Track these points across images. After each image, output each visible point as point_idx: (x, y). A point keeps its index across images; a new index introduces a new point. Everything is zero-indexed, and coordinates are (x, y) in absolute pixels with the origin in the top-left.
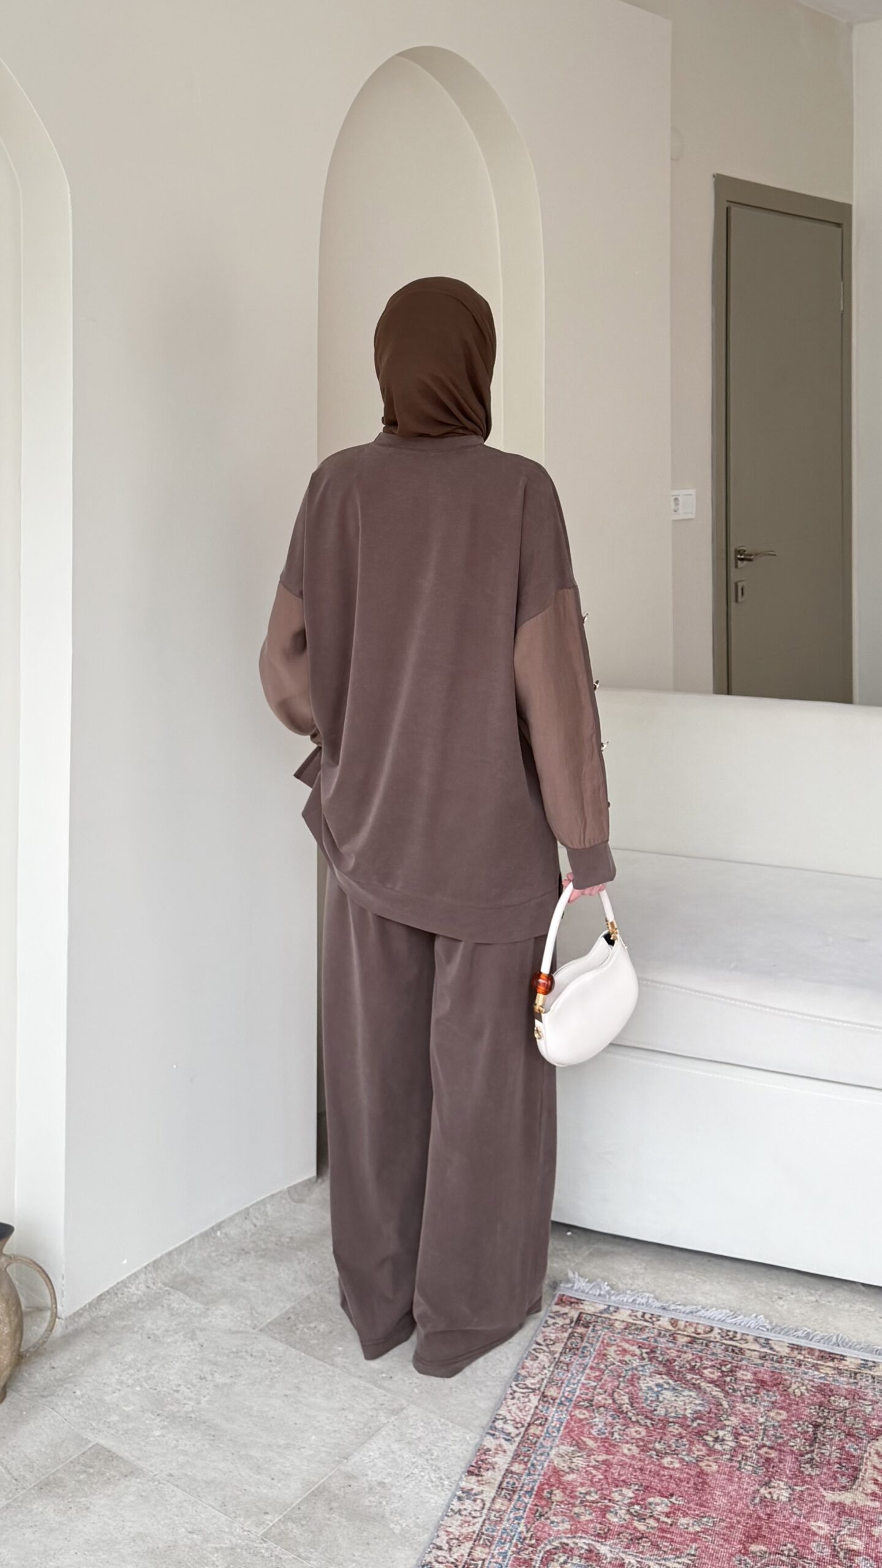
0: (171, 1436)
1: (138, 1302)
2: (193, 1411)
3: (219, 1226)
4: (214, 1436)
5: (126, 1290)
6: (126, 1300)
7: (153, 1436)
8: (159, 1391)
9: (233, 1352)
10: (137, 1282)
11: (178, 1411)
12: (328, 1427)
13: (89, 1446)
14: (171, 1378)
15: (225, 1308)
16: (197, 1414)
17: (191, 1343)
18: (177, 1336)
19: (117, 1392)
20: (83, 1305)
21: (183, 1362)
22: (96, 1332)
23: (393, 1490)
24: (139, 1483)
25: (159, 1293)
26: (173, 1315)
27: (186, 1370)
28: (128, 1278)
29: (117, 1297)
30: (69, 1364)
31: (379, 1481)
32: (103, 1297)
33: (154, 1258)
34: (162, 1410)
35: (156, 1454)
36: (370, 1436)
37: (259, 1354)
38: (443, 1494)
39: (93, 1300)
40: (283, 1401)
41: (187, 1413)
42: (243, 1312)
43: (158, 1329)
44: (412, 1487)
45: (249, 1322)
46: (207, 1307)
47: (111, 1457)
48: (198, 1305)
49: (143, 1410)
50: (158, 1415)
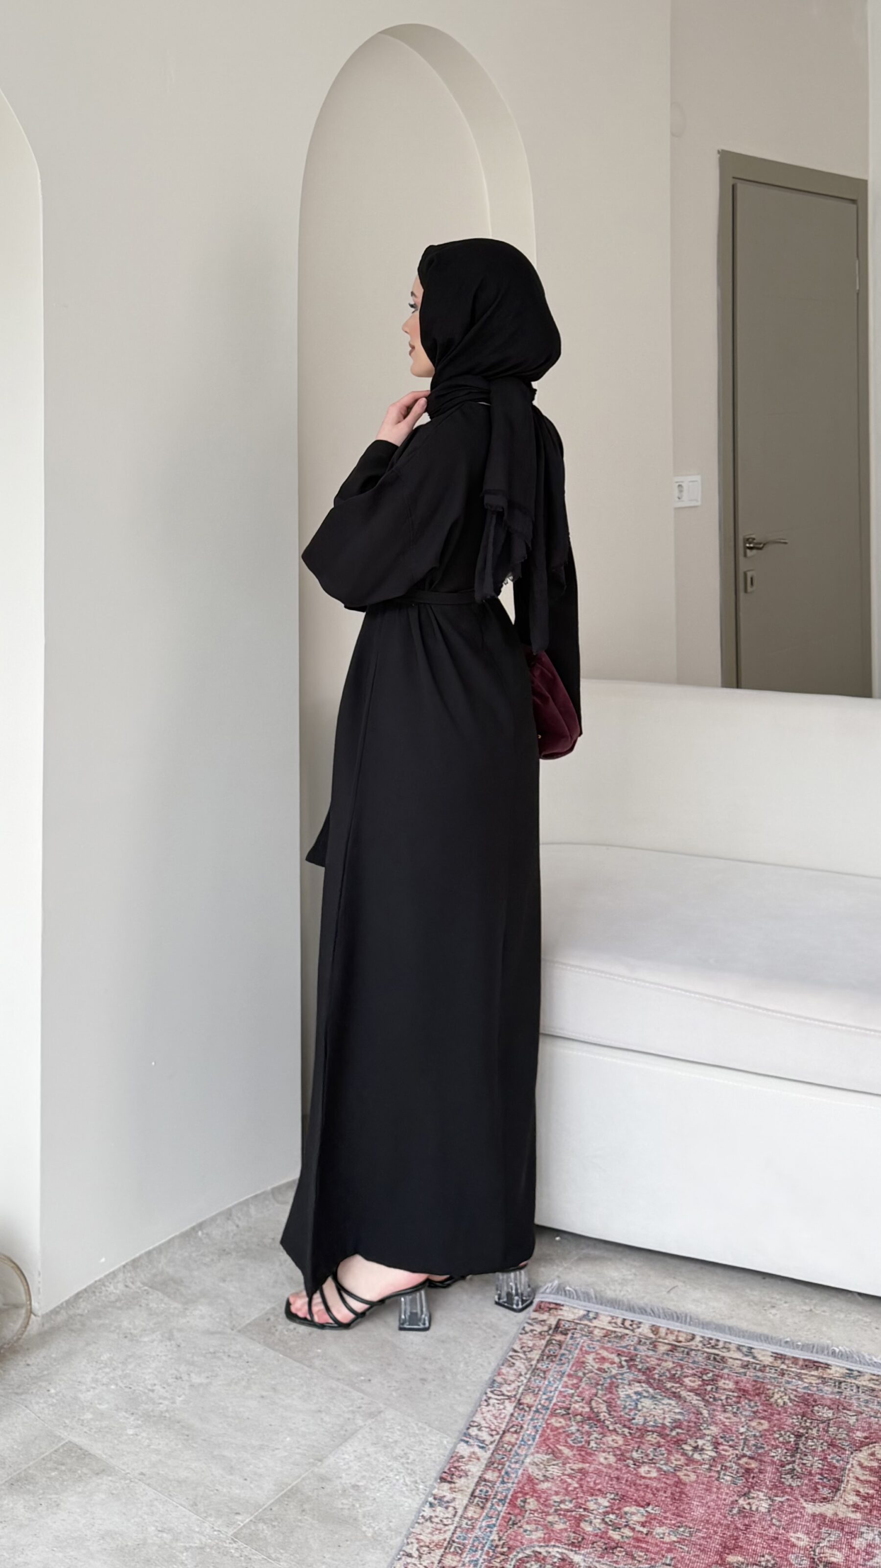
0: (144, 1434)
1: (117, 1301)
2: (167, 1411)
3: (200, 1226)
4: (188, 1436)
5: (103, 1288)
6: (104, 1298)
7: (127, 1435)
8: (135, 1390)
9: (210, 1353)
10: (116, 1281)
11: (153, 1411)
12: (303, 1429)
13: (60, 1445)
14: (147, 1377)
15: (203, 1309)
16: (172, 1414)
17: (168, 1343)
18: (154, 1336)
19: (92, 1390)
20: (60, 1303)
21: (160, 1362)
22: (72, 1330)
23: (367, 1493)
24: (111, 1481)
25: (138, 1292)
26: (151, 1315)
27: (163, 1370)
28: (106, 1276)
29: (95, 1295)
30: (45, 1362)
31: (353, 1484)
32: (81, 1295)
33: (133, 1258)
34: (136, 1409)
35: (128, 1453)
36: (345, 1439)
37: (237, 1355)
38: (417, 1498)
39: (71, 1298)
40: (259, 1402)
41: (162, 1412)
42: (223, 1313)
43: (135, 1329)
44: (385, 1490)
45: (227, 1323)
46: (186, 1306)
47: (83, 1455)
48: (176, 1305)
49: (118, 1409)
50: (133, 1414)
